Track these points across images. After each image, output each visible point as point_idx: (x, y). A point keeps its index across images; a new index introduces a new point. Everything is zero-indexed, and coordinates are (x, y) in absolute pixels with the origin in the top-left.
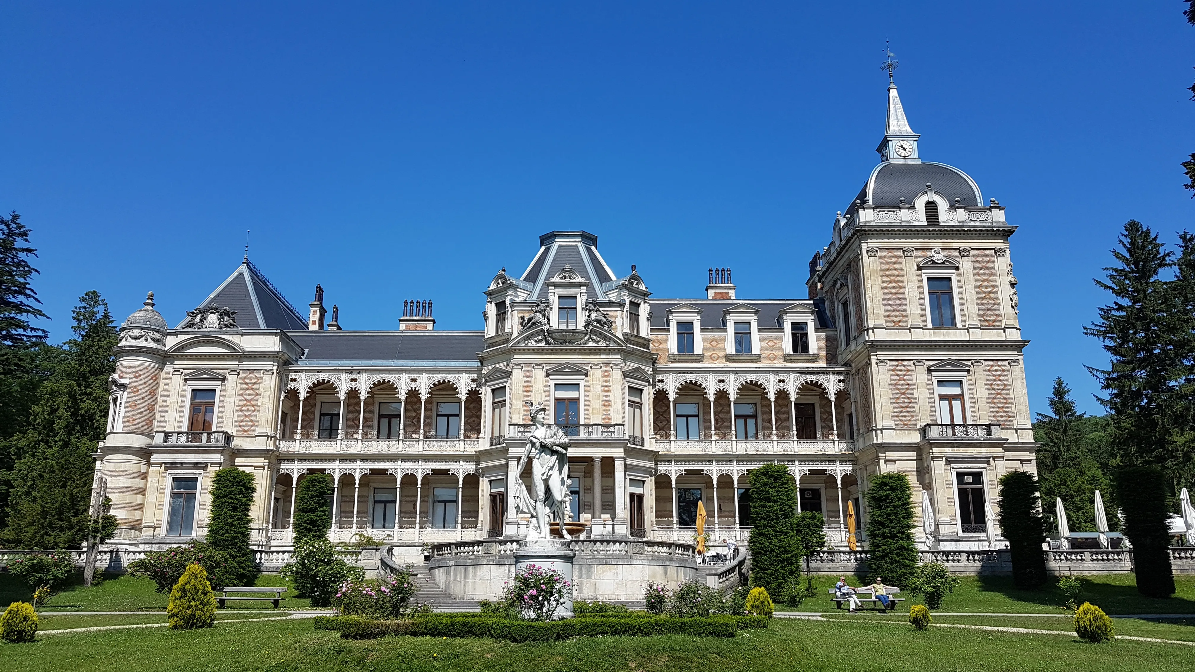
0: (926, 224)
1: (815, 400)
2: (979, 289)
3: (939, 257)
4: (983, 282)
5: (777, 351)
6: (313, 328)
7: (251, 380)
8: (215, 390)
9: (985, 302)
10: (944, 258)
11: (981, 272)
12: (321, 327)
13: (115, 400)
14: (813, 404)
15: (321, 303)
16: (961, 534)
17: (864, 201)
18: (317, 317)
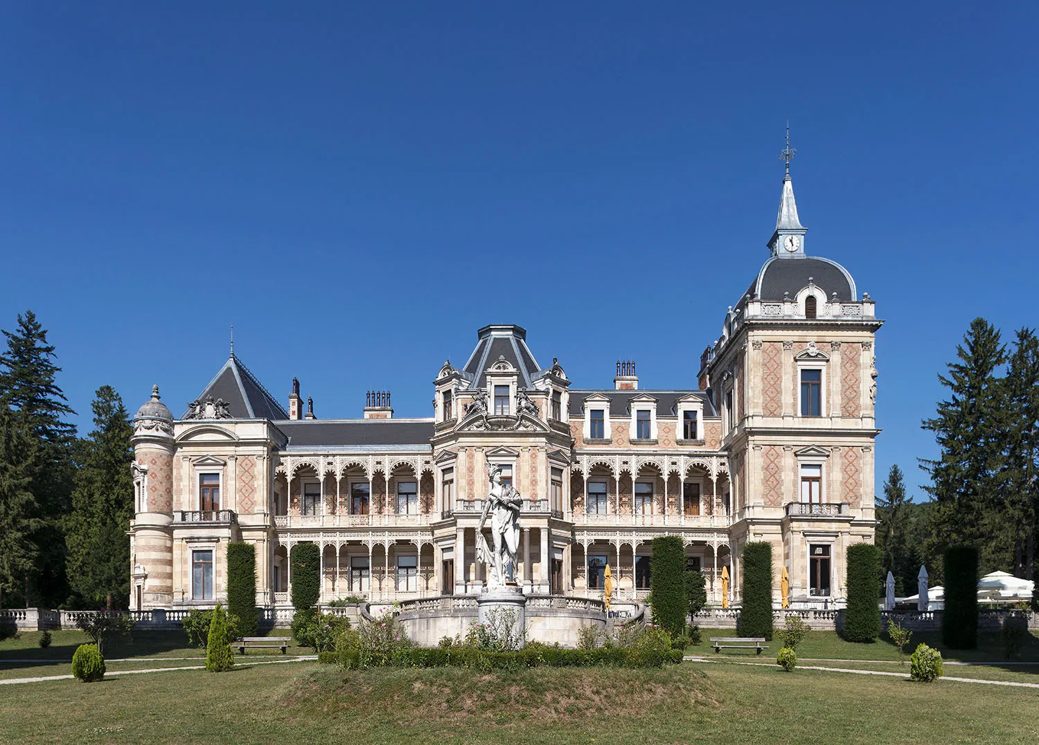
0: (805, 318)
1: (700, 481)
2: (844, 380)
3: (813, 351)
4: (849, 375)
5: (670, 437)
6: (294, 418)
7: (247, 464)
8: (218, 474)
9: (848, 393)
10: (818, 352)
11: (848, 365)
12: (300, 417)
13: (138, 484)
14: (698, 484)
15: (298, 394)
16: (809, 596)
17: (753, 296)
18: (295, 408)
